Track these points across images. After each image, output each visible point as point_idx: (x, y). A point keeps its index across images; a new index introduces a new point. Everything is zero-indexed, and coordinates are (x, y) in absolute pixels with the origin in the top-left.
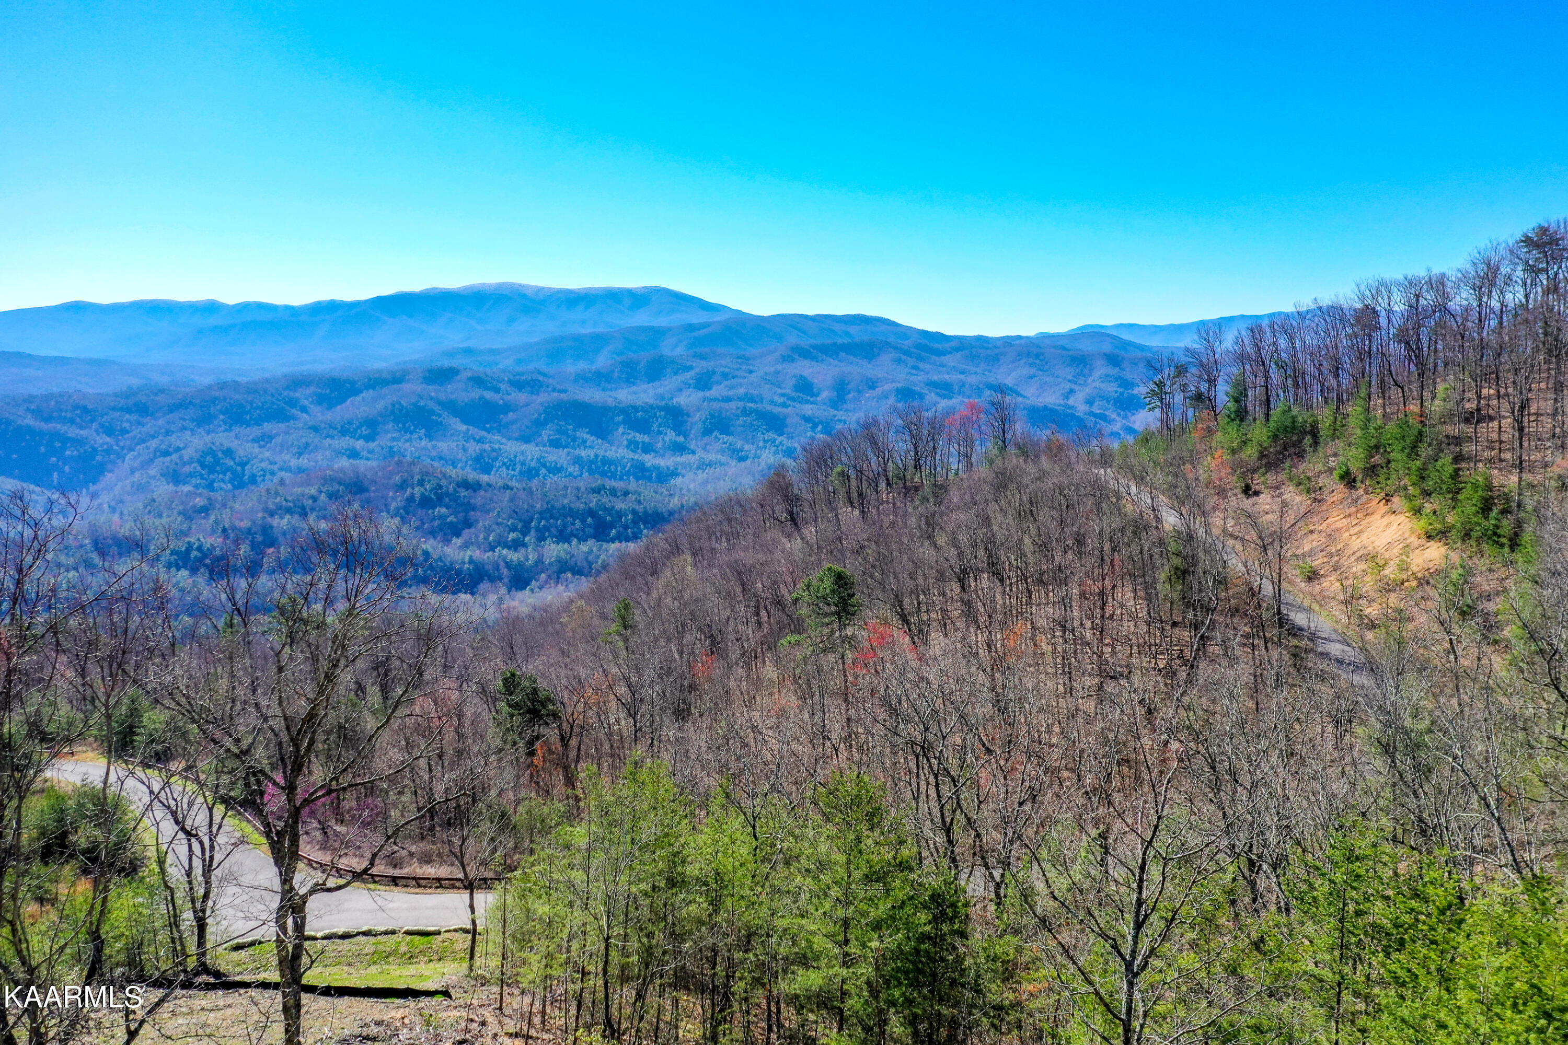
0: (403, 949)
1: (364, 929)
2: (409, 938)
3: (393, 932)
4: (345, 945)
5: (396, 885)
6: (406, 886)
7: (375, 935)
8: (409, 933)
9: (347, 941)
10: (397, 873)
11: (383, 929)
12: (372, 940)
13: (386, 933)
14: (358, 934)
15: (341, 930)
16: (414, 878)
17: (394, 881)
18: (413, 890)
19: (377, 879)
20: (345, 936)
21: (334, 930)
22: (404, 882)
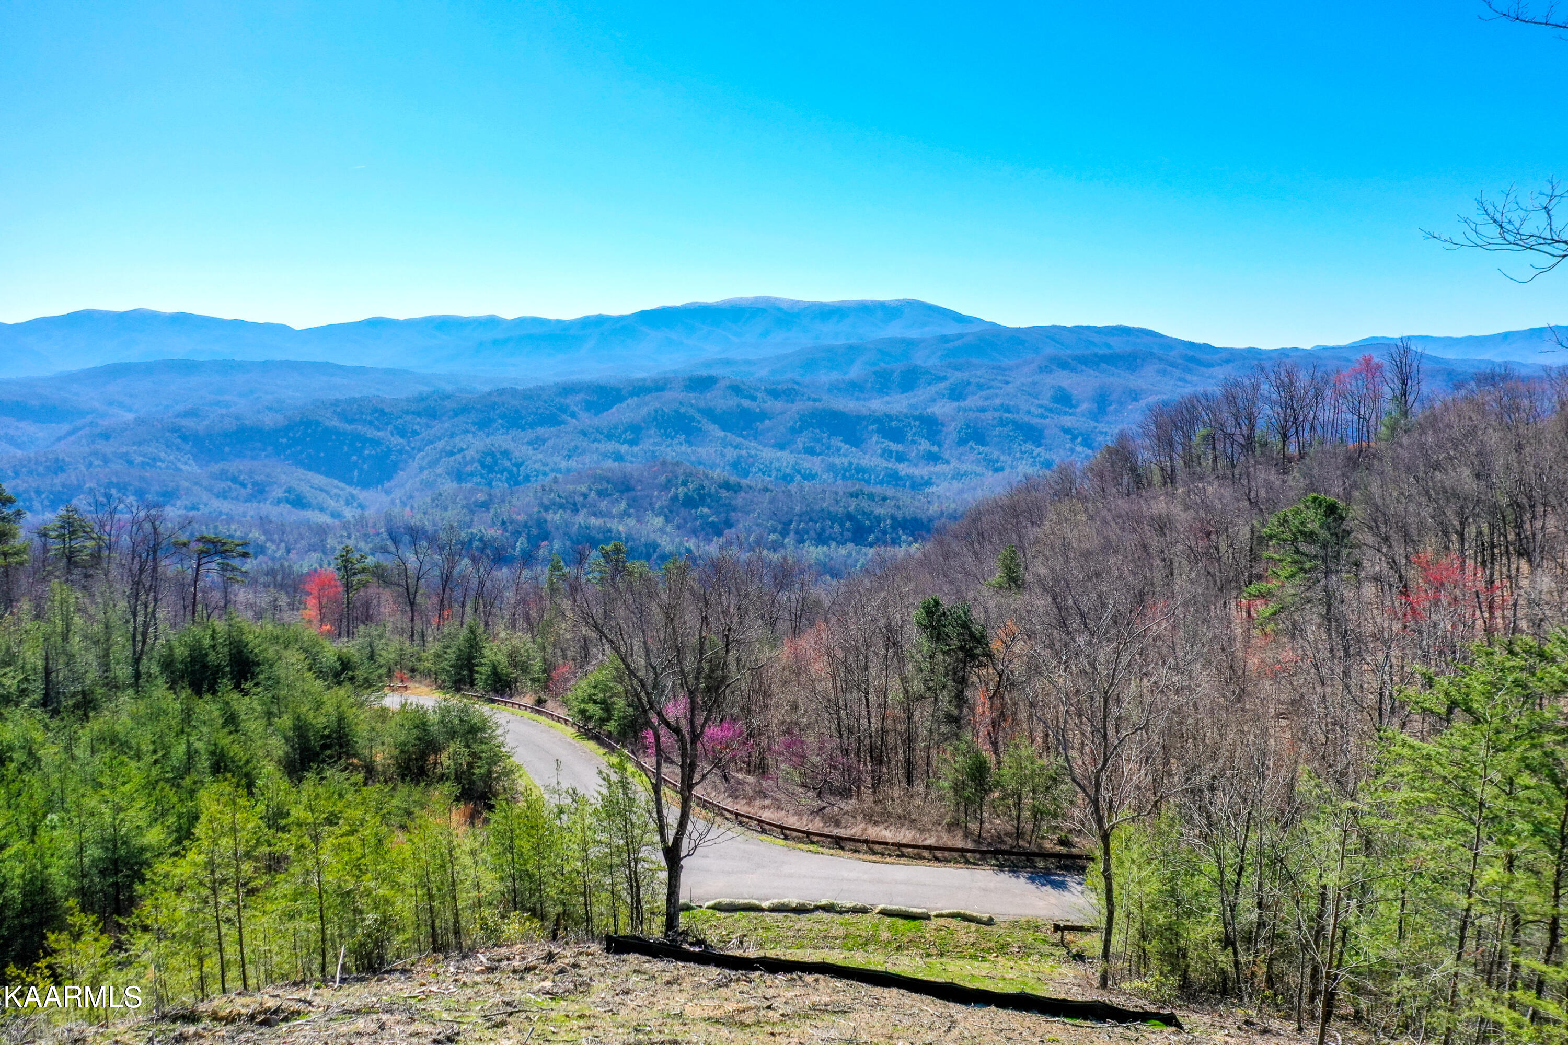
0: (885, 935)
1: (824, 902)
2: (888, 920)
3: (864, 910)
4: (803, 922)
5: (842, 848)
6: (856, 851)
7: (840, 913)
8: (885, 913)
9: (803, 917)
10: (836, 832)
11: (849, 904)
12: (836, 917)
13: (855, 910)
14: (817, 908)
15: (794, 901)
16: (866, 842)
17: (839, 843)
18: (867, 857)
19: (815, 839)
20: (800, 910)
21: (785, 901)
22: (849, 845)
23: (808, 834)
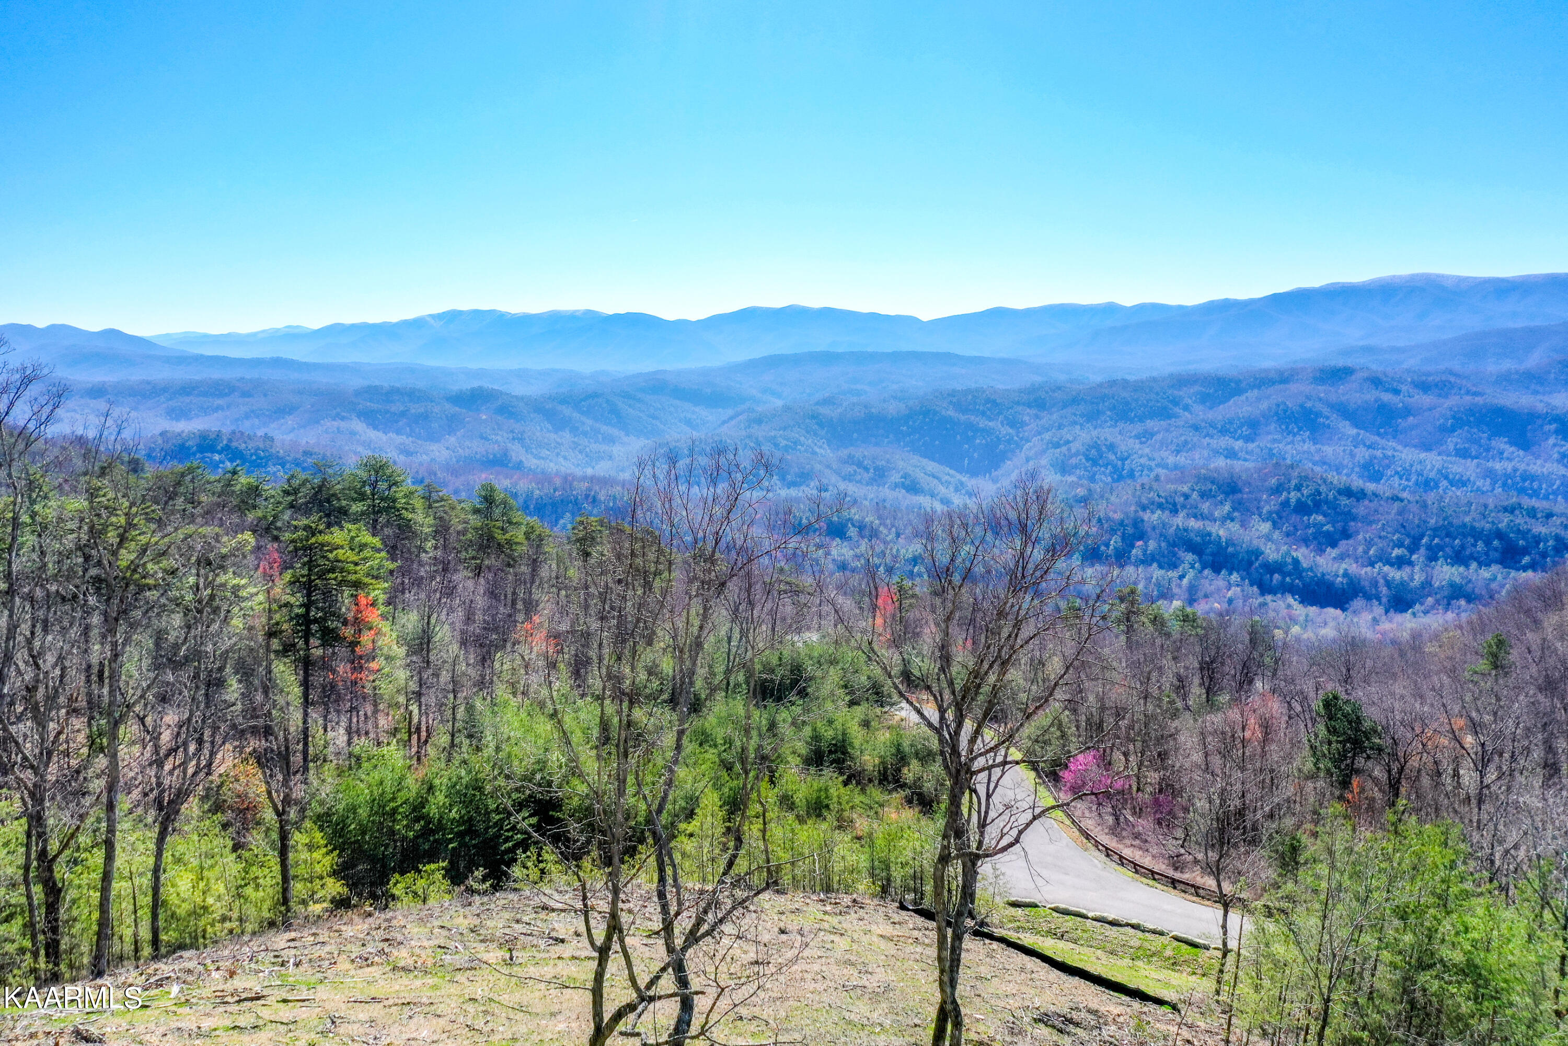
0: (1168, 952)
1: (1134, 921)
2: (1176, 943)
3: (1161, 934)
4: (1112, 932)
5: (1175, 888)
6: (1185, 892)
7: (1143, 931)
8: (1177, 939)
9: (1114, 928)
10: (1177, 875)
11: (1152, 927)
12: (1139, 934)
13: (1154, 932)
14: (1128, 925)
15: (1111, 917)
16: (1193, 886)
17: (1174, 883)
18: (1190, 897)
19: (1157, 877)
20: (1114, 923)
21: (1105, 915)
22: (1182, 887)
23: (1153, 873)
